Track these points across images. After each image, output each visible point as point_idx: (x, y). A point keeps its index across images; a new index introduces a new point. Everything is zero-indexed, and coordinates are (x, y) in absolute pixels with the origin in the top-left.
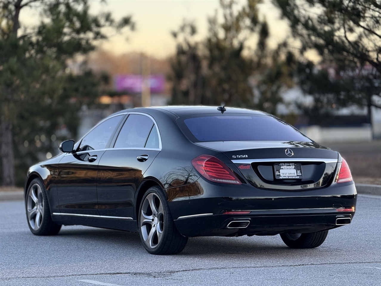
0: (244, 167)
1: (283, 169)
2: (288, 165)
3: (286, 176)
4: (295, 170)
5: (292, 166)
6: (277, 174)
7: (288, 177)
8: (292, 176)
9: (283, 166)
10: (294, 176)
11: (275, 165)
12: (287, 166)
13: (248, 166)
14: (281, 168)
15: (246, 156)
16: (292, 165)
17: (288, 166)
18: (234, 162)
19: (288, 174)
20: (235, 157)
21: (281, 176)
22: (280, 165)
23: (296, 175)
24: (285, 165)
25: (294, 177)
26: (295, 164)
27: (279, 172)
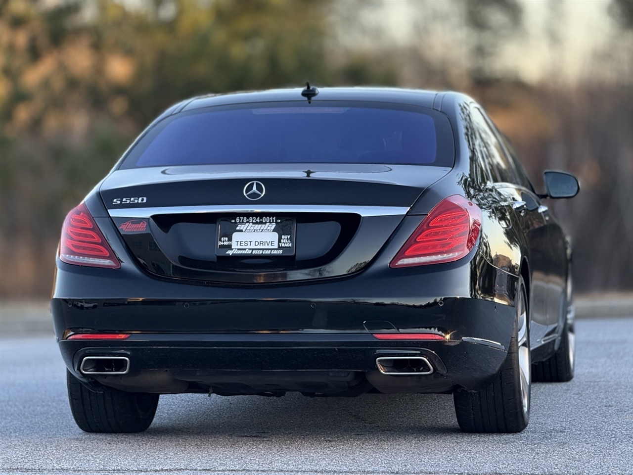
0: (134, 226)
1: (241, 231)
2: (258, 221)
3: (245, 249)
4: (276, 235)
5: (268, 224)
6: (220, 243)
7: (250, 252)
8: (263, 249)
9: (243, 223)
10: (268, 249)
11: (222, 220)
12: (253, 223)
13: (142, 223)
14: (238, 228)
15: (143, 200)
16: (270, 222)
17: (257, 223)
18: (113, 213)
19: (253, 243)
20: (119, 202)
21: (232, 249)
22: (236, 222)
23: (277, 247)
24: (248, 222)
25: (268, 252)
26: (276, 220)
27: (230, 240)
